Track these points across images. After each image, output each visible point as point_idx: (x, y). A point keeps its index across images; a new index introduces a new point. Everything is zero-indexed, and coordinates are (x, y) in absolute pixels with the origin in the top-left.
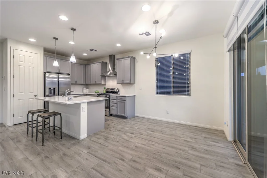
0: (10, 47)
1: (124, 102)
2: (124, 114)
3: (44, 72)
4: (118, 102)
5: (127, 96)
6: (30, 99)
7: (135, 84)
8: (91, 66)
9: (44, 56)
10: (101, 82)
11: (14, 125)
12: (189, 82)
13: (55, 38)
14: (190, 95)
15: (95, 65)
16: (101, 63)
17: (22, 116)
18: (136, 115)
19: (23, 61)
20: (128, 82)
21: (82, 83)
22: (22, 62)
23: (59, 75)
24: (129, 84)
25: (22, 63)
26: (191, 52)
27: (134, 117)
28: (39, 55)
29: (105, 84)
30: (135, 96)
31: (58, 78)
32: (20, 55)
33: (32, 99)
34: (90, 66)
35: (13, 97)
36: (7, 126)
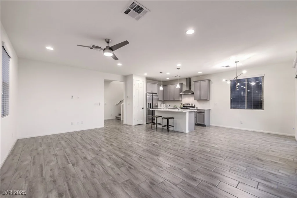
0: (134, 79)
1: (203, 114)
2: (204, 123)
3: (146, 93)
4: (198, 114)
5: (206, 109)
7: (210, 100)
8: (170, 86)
10: (179, 99)
11: (135, 125)
12: (262, 99)
13: (161, 73)
14: (263, 109)
15: (173, 86)
18: (211, 124)
20: (206, 99)
21: (162, 100)
22: (138, 87)
23: (153, 94)
24: (206, 100)
26: (264, 75)
27: (209, 126)
28: (144, 82)
29: (182, 101)
30: (210, 110)
31: (152, 96)
32: (137, 84)
33: (141, 110)
34: (168, 86)
35: (135, 108)
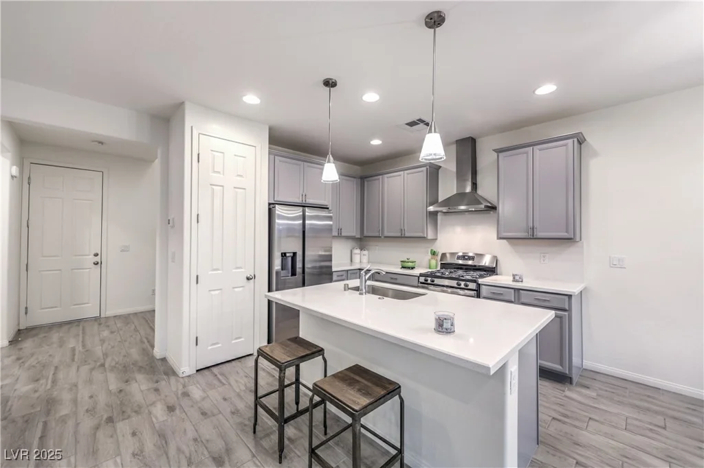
0: (192, 127)
2: (561, 364)
3: (270, 204)
6: (236, 290)
7: (583, 242)
8: (386, 179)
9: (269, 154)
10: (423, 232)
11: (197, 371)
15: (400, 175)
16: (425, 169)
17: (217, 343)
18: (587, 364)
19: (222, 173)
21: (354, 234)
22: (219, 172)
23: (307, 209)
25: (218, 175)
27: (582, 372)
28: (258, 148)
29: (435, 240)
30: (584, 289)
31: (304, 218)
32: (215, 153)
33: (241, 289)
34: (379, 179)
35: (197, 283)
36: (181, 375)
